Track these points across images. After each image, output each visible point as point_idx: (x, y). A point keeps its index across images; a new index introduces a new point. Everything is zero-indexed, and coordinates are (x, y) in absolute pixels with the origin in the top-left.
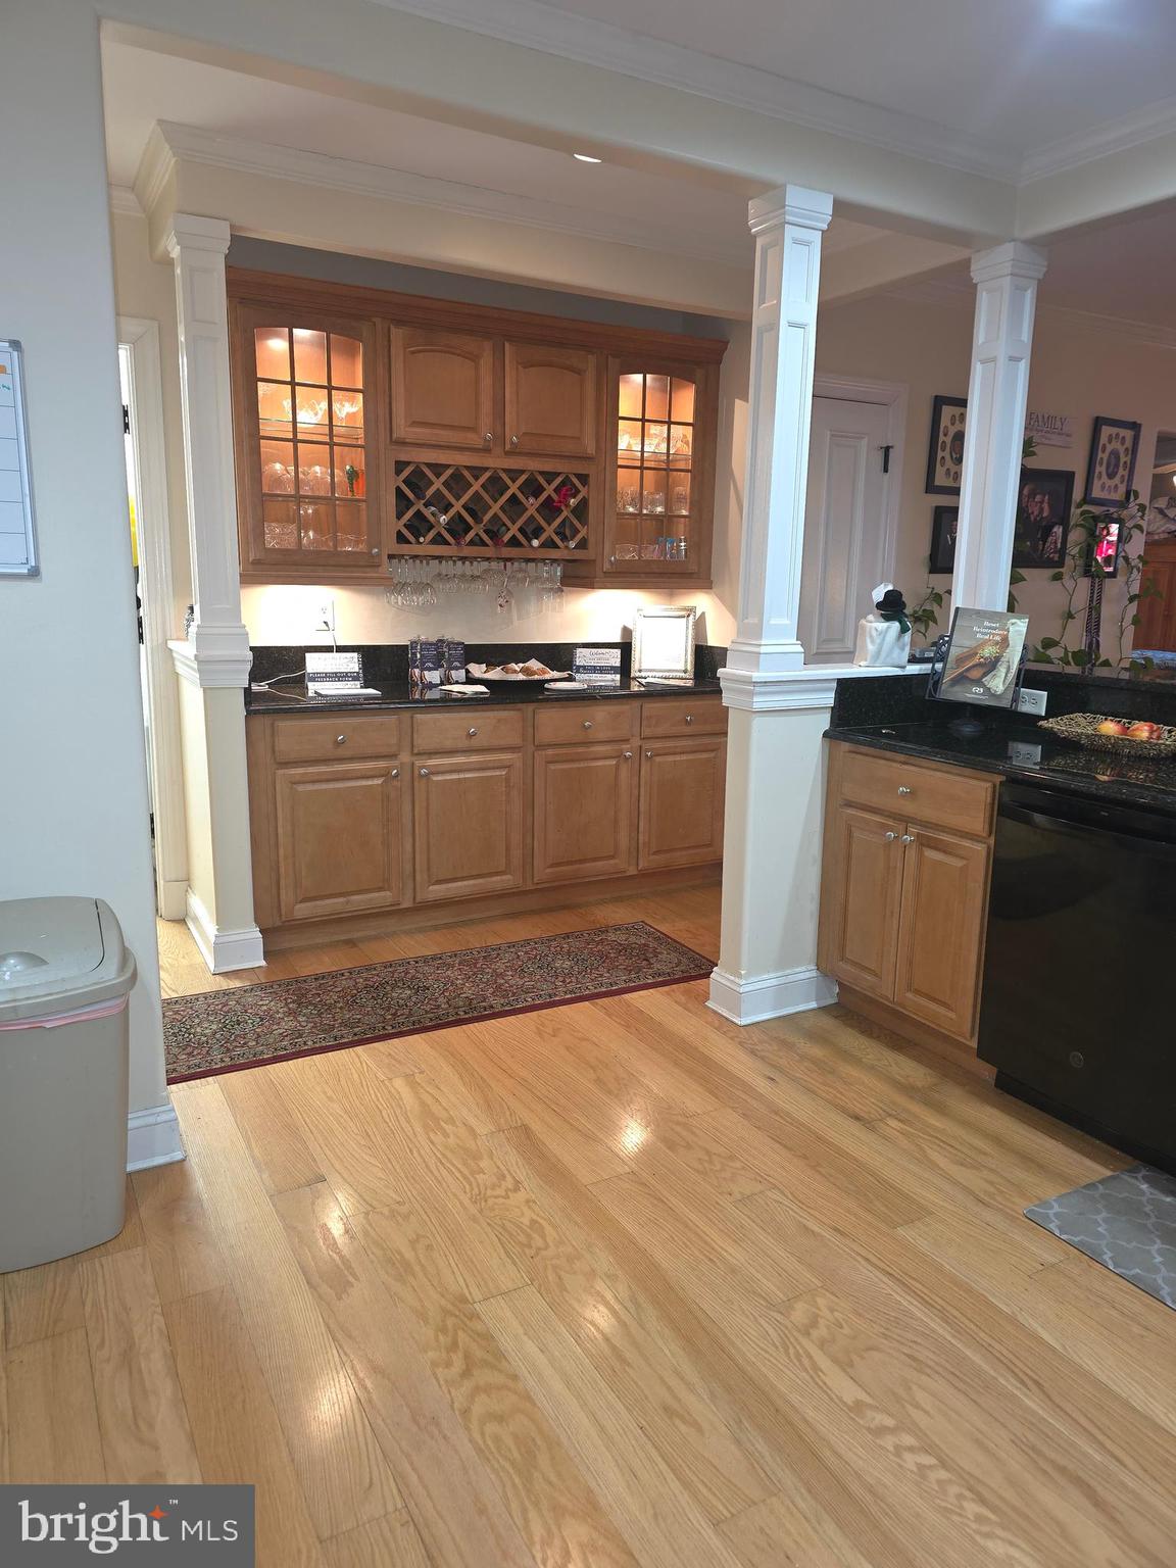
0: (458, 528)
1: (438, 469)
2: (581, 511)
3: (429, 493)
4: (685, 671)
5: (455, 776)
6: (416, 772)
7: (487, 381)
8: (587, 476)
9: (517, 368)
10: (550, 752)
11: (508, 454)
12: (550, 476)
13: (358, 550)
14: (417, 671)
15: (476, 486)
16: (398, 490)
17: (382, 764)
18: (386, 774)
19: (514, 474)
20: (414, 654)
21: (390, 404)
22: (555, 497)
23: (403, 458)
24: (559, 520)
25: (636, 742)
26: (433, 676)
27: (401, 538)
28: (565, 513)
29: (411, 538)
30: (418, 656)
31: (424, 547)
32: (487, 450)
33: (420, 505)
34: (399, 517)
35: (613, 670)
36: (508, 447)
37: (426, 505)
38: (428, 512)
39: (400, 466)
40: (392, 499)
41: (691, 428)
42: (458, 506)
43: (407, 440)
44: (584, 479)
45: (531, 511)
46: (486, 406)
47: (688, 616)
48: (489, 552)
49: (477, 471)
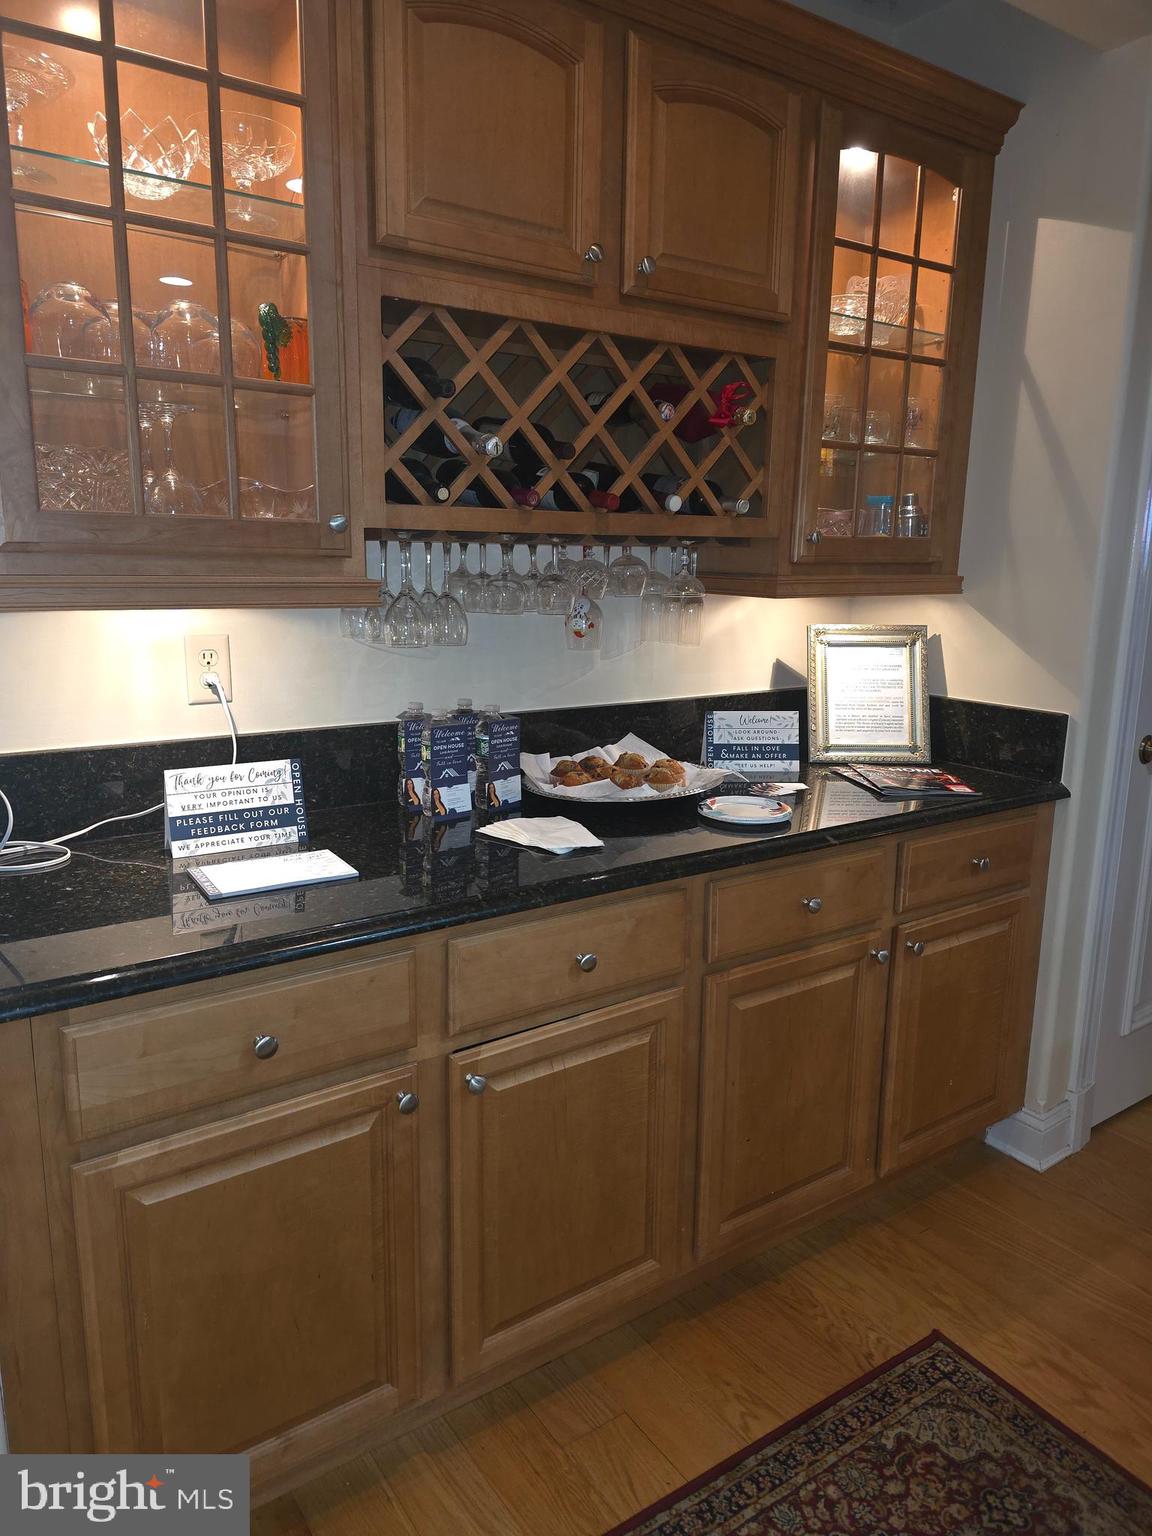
0: (520, 466)
1: (478, 324)
2: (757, 437)
3: (461, 380)
4: (914, 749)
5: (542, 1072)
6: (456, 1084)
7: (588, 122)
8: (771, 361)
9: (653, 99)
10: (738, 973)
11: (627, 299)
12: (702, 358)
13: (292, 517)
14: (419, 784)
15: (558, 374)
16: (388, 370)
17: (373, 1082)
18: (383, 1103)
19: (635, 348)
20: (414, 748)
21: (371, 149)
22: (710, 406)
23: (402, 290)
24: (715, 455)
25: (887, 921)
26: (457, 798)
27: (396, 492)
28: (727, 440)
29: (417, 490)
30: (426, 754)
31: (445, 509)
32: (585, 289)
33: (435, 411)
34: (389, 440)
35: (786, 752)
36: (629, 286)
37: (451, 413)
38: (456, 428)
39: (394, 311)
40: (372, 392)
41: (947, 277)
42: (519, 419)
43: (412, 245)
44: (763, 366)
45: (665, 434)
46: (587, 183)
47: (913, 644)
48: (584, 521)
49: (561, 336)
